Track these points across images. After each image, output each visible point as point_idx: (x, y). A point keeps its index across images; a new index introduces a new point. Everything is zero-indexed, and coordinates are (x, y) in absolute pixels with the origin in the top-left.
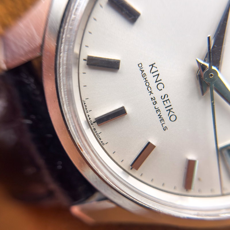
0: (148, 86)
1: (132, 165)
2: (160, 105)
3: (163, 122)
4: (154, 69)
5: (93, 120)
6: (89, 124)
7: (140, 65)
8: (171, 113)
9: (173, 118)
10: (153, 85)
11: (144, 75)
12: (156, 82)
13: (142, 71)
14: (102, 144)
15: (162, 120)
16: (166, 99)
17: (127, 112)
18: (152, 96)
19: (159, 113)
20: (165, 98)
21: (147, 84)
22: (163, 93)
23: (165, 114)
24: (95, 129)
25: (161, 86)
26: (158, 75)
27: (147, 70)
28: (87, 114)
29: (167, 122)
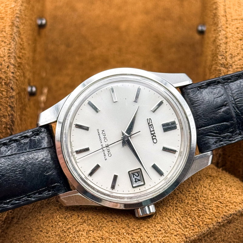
0: (100, 139)
1: (89, 174)
3: (105, 156)
4: (104, 133)
5: (74, 151)
7: (98, 130)
8: (109, 153)
9: (110, 155)
10: (103, 139)
11: (99, 134)
13: (99, 133)
14: (76, 163)
17: (90, 150)
18: (102, 144)
19: (104, 152)
22: (106, 143)
23: (106, 153)
24: (74, 155)
25: (106, 140)
26: (105, 135)
27: (101, 132)
28: (72, 148)
29: (107, 157)
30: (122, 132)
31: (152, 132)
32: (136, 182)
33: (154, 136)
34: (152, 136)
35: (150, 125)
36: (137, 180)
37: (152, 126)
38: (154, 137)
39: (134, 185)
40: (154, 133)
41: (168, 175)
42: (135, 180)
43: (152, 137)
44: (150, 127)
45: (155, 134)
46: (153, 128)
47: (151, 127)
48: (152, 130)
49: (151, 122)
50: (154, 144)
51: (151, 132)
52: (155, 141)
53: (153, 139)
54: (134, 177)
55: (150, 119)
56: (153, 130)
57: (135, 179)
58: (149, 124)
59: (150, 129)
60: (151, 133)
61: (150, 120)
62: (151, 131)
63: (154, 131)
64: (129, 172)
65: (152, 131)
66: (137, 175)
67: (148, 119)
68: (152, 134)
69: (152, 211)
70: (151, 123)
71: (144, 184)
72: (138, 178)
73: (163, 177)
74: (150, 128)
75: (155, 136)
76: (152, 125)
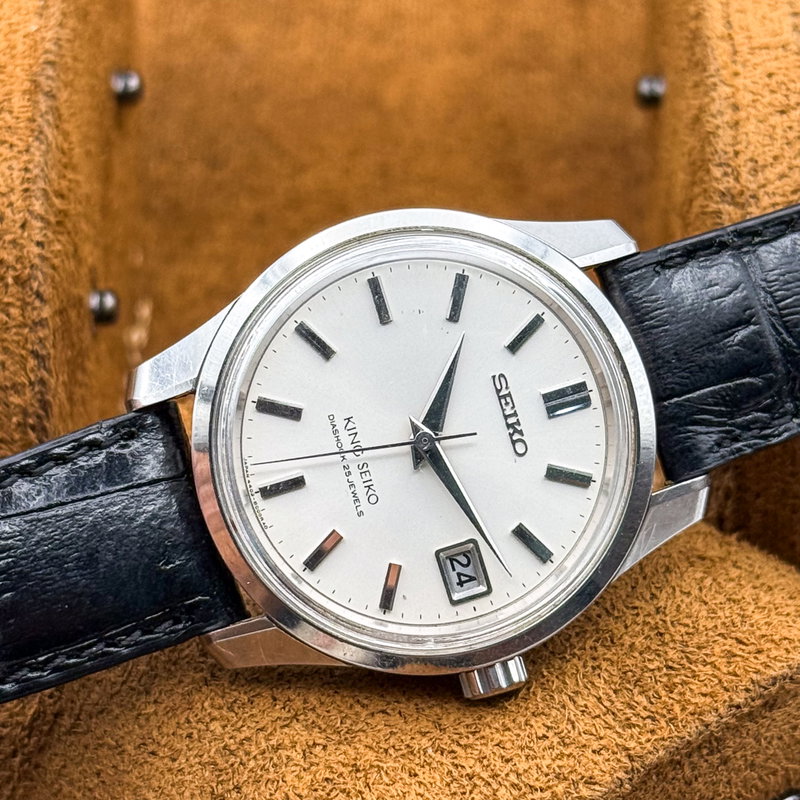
0: (340, 448)
1: (306, 564)
2: (355, 477)
3: (357, 504)
4: (350, 426)
5: (255, 489)
6: (249, 494)
7: (331, 418)
8: (371, 492)
9: (373, 499)
10: (348, 447)
11: (335, 432)
12: (352, 443)
13: (334, 426)
14: (263, 528)
15: (357, 500)
16: (365, 469)
17: (306, 481)
18: (345, 463)
19: (353, 489)
20: (363, 469)
21: (340, 445)
22: (360, 461)
23: (361, 492)
24: (255, 503)
26: (356, 434)
27: (340, 424)
28: (247, 479)
29: (364, 505)
30: (412, 423)
31: (511, 420)
32: (461, 583)
33: (516, 431)
34: (511, 431)
35: (504, 398)
36: (463, 578)
37: (508, 399)
38: (516, 437)
39: (456, 597)
40: (518, 423)
41: (565, 559)
42: (460, 579)
43: (511, 435)
44: (503, 401)
45: (519, 425)
46: (513, 407)
47: (507, 404)
48: (509, 411)
49: (504, 386)
50: (518, 458)
51: (506, 419)
52: (520, 448)
53: (514, 443)
54: (454, 569)
55: (502, 375)
56: (512, 412)
57: (459, 575)
58: (498, 391)
59: (503, 410)
60: (507, 423)
61: (502, 379)
62: (506, 417)
63: (515, 414)
64: (437, 553)
65: (510, 416)
66: (465, 561)
67: (494, 377)
68: (509, 426)
69: (516, 679)
70: (507, 388)
71: (489, 591)
72: (468, 571)
73: (549, 567)
74: (504, 407)
75: (521, 433)
76: (509, 395)
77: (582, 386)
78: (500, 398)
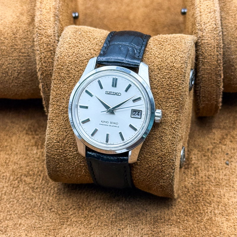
1: (122, 141)
2: (112, 125)
4: (103, 122)
5: (106, 143)
6: (107, 144)
7: (100, 124)
9: (117, 124)
10: (106, 124)
11: (103, 125)
14: (113, 144)
17: (108, 134)
18: (109, 126)
20: (111, 123)
22: (110, 123)
23: (115, 125)
24: (109, 144)
25: (108, 122)
26: (105, 121)
27: (102, 123)
28: (104, 143)
29: (117, 126)
31: (114, 94)
33: (116, 94)
36: (138, 114)
38: (117, 94)
39: (140, 117)
40: (115, 93)
43: (117, 95)
50: (121, 96)
52: (119, 94)
53: (118, 95)
54: (135, 115)
57: (137, 115)
58: (108, 94)
59: (112, 94)
61: (106, 92)
62: (113, 94)
63: (113, 92)
64: (131, 117)
66: (135, 113)
68: (115, 95)
69: (160, 112)
70: (108, 92)
71: (142, 111)
72: (137, 113)
75: (117, 93)
76: (110, 92)
77: (114, 79)
78: (109, 94)
